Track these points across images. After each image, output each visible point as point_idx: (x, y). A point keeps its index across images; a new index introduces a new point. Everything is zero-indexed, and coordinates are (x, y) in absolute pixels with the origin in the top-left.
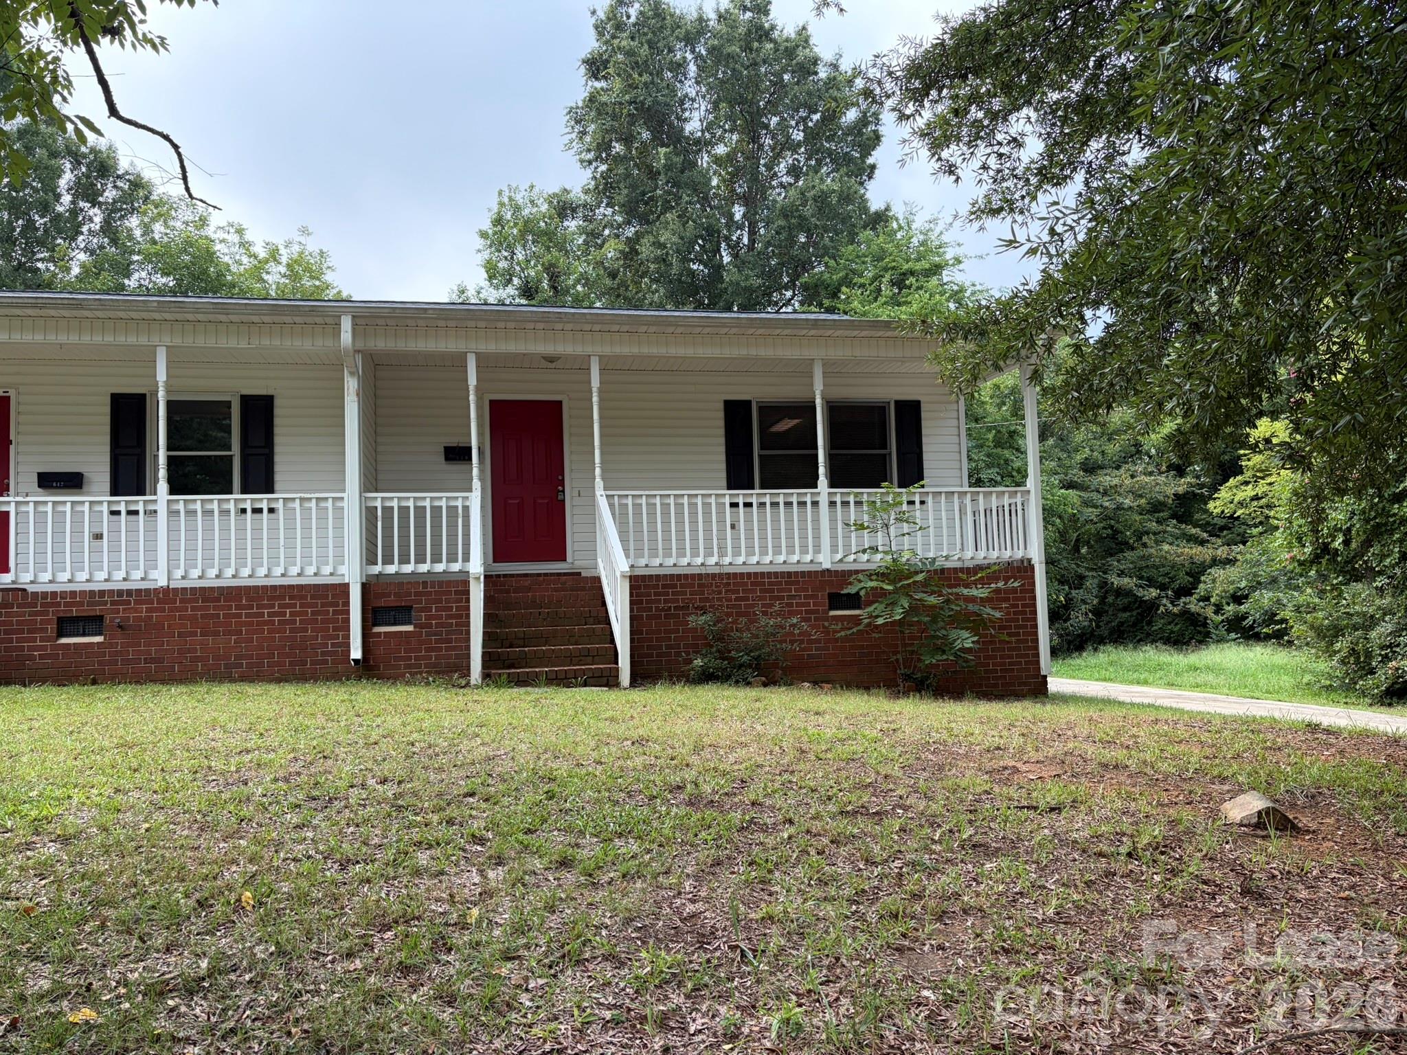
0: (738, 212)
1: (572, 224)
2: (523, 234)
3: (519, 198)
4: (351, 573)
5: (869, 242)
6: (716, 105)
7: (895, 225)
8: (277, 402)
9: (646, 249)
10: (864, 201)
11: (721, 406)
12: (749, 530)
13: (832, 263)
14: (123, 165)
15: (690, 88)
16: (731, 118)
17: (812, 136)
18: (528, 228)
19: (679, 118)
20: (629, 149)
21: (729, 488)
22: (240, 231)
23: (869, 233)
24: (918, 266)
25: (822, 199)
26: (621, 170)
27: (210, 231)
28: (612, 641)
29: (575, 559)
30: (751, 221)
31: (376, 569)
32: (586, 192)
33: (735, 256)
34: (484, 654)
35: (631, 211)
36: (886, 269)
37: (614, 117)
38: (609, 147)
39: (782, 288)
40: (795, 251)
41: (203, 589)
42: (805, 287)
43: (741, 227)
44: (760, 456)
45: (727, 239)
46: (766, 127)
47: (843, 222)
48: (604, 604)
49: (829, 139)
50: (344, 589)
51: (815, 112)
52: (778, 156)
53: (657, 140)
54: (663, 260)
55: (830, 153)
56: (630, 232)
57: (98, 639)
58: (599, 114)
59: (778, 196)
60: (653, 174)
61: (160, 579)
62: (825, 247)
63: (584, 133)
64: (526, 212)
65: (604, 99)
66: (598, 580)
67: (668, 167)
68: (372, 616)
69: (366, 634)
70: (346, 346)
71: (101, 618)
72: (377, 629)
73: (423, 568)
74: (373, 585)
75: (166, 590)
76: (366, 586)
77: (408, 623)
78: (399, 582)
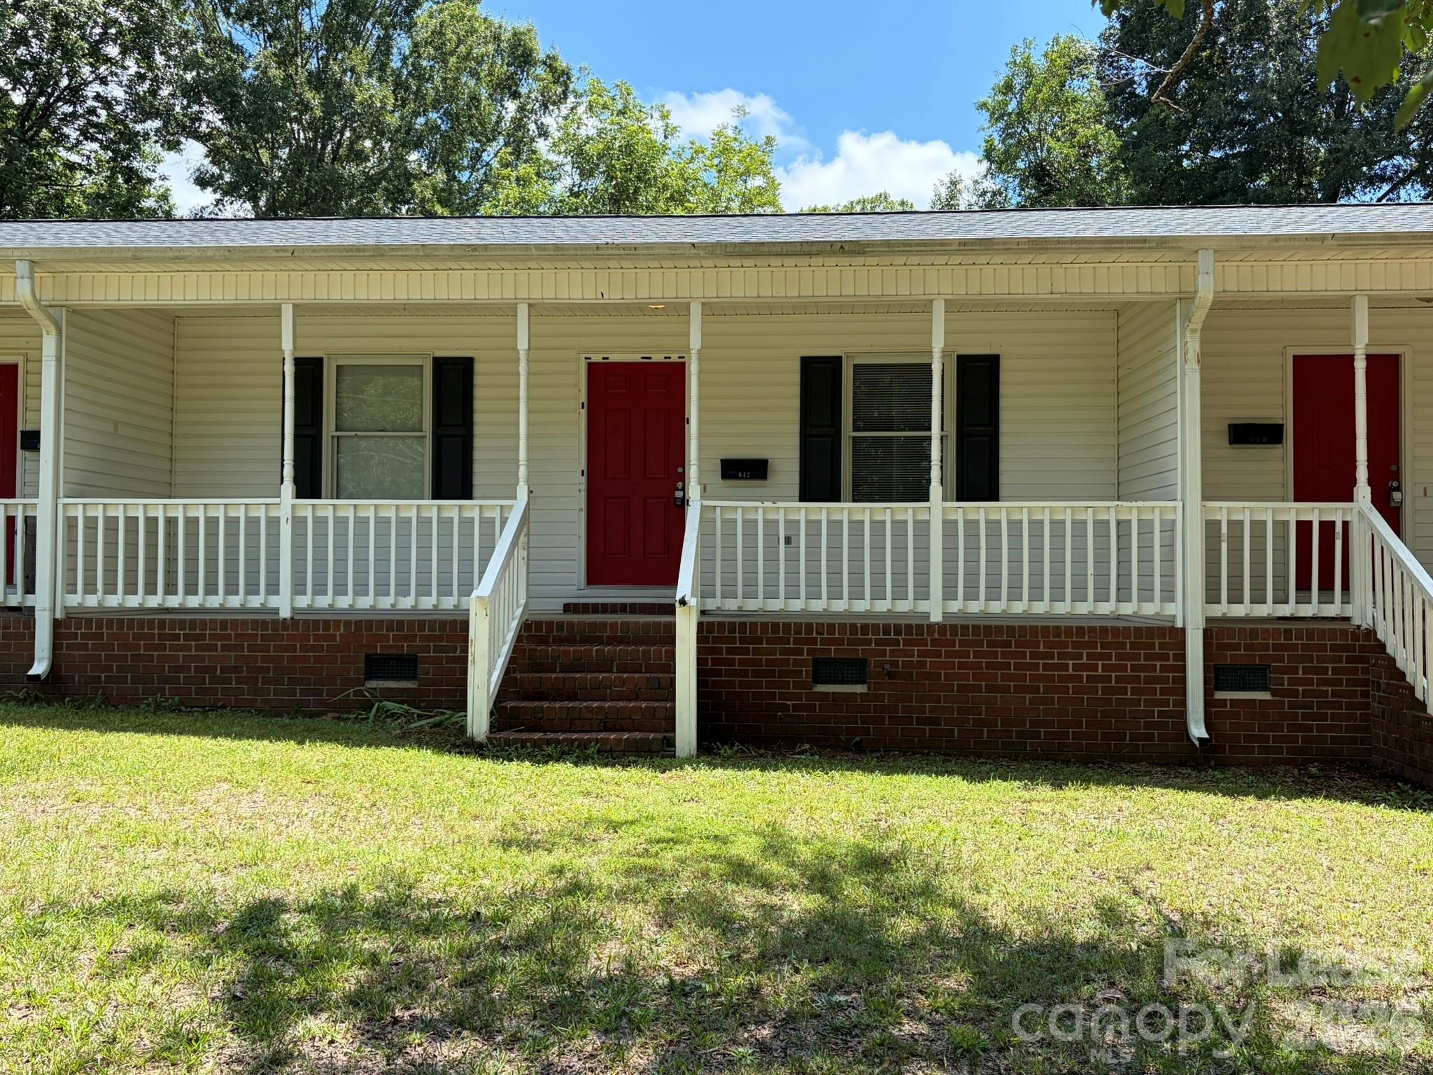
4: (1189, 615)
8: (1004, 364)
41: (988, 628)
50: (1177, 633)
57: (860, 689)
61: (930, 613)
68: (1214, 675)
69: (1209, 702)
70: (1206, 292)
71: (864, 662)
72: (1220, 695)
73: (1285, 610)
74: (1215, 633)
75: (942, 628)
76: (1207, 633)
77: (1265, 689)
78: (1251, 629)
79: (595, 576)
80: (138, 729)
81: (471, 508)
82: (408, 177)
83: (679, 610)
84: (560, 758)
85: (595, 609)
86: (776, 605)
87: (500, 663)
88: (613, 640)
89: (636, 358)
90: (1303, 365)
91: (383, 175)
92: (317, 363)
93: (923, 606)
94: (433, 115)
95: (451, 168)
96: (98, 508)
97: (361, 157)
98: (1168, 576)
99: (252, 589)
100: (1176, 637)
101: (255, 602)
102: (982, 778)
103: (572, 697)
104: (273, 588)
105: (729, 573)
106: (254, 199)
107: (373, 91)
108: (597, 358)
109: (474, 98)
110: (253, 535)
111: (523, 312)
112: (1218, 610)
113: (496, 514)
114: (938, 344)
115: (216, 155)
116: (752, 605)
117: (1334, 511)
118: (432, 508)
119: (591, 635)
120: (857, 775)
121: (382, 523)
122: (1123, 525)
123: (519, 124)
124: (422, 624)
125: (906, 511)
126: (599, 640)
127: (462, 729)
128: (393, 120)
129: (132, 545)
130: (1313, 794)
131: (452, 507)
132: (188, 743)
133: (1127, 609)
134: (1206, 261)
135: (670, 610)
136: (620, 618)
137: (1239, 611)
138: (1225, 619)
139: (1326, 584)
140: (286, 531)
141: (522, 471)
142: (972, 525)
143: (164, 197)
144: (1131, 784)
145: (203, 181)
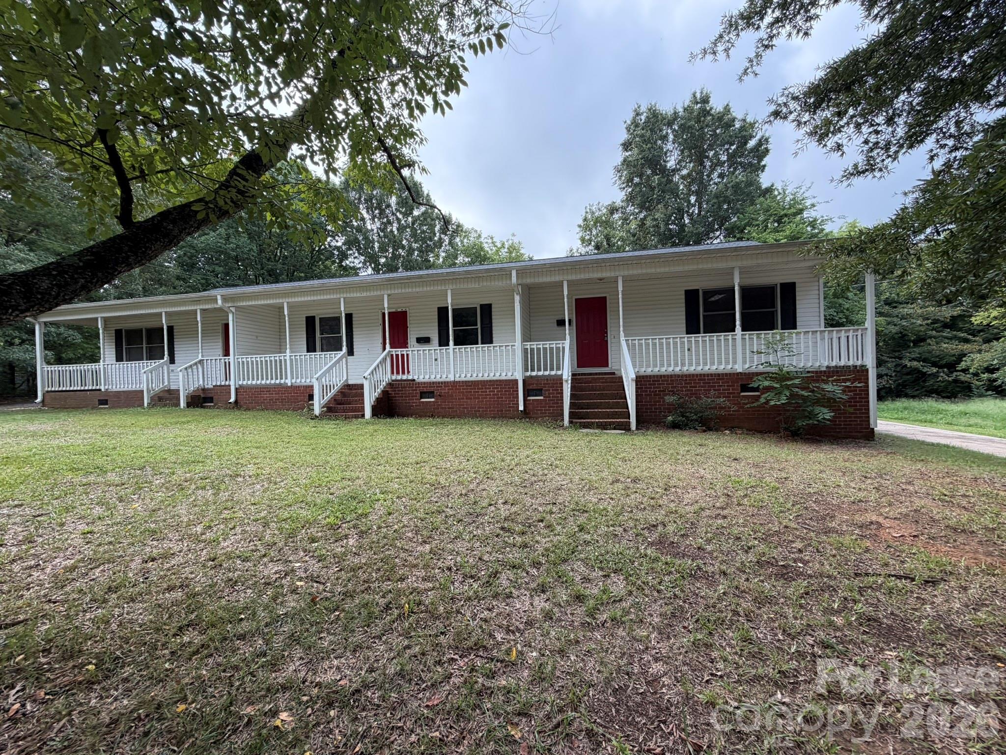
0: (693, 199)
1: (616, 216)
2: (595, 223)
3: (594, 209)
4: (519, 376)
5: (761, 204)
6: (682, 151)
7: (776, 193)
8: (493, 306)
9: (649, 223)
10: (758, 183)
12: (697, 351)
13: (741, 216)
14: (454, 220)
15: (670, 146)
16: (690, 156)
17: (731, 157)
18: (597, 221)
19: (664, 161)
20: (641, 179)
21: (687, 333)
22: (492, 238)
23: (762, 199)
24: (790, 212)
25: (736, 187)
26: (638, 189)
27: (482, 240)
28: (628, 408)
29: (612, 366)
30: (699, 201)
31: (528, 374)
32: (622, 201)
33: (691, 219)
34: (570, 413)
35: (642, 207)
36: (771, 215)
37: (635, 166)
38: (633, 180)
39: (713, 231)
40: (722, 213)
41: (466, 382)
42: (726, 229)
43: (694, 206)
44: (704, 316)
45: (687, 212)
46: (708, 157)
47: (748, 195)
48: (624, 390)
49: (740, 157)
50: (516, 381)
51: (733, 145)
52: (713, 169)
53: (654, 173)
54: (657, 226)
55: (741, 163)
56: (642, 216)
57: (433, 400)
58: (628, 165)
59: (713, 188)
60: (652, 189)
61: (451, 378)
62: (738, 209)
63: (621, 176)
64: (596, 214)
65: (630, 159)
66: (621, 378)
67: (659, 185)
68: (527, 393)
69: (524, 400)
70: (514, 283)
71: (433, 392)
72: (529, 398)
73: (547, 373)
74: (527, 380)
75: (454, 382)
76: (524, 381)
77: (541, 396)
78: (537, 379)
81: (333, 354)
86: (410, 377)
89: (394, 310)
92: (313, 317)
93: (449, 376)
96: (245, 358)
99: (281, 378)
101: (282, 381)
110: (281, 365)
111: (342, 300)
116: (404, 377)
117: (560, 344)
118: (323, 354)
121: (311, 359)
125: (443, 350)
133: (503, 374)
134: (514, 273)
137: (534, 374)
138: (530, 376)
140: (288, 362)
142: (461, 353)
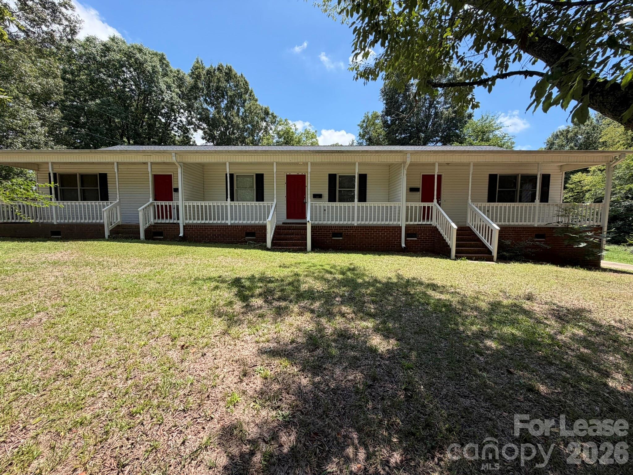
4: (403, 224)
8: (368, 176)
11: (488, 176)
41: (365, 227)
57: (341, 238)
61: (355, 224)
68: (406, 235)
69: (406, 240)
70: (408, 162)
71: (342, 233)
72: (408, 239)
73: (420, 223)
74: (407, 227)
75: (357, 227)
76: (406, 227)
77: (416, 237)
78: (414, 226)
79: (288, 217)
80: (203, 246)
81: (265, 203)
82: (245, 138)
83: (308, 223)
84: (285, 251)
85: (289, 223)
86: (325, 222)
87: (272, 233)
88: (294, 229)
89: (296, 174)
90: (424, 177)
91: (239, 138)
92: (233, 174)
93: (353, 223)
94: (249, 126)
95: (253, 136)
96: (191, 203)
97: (234, 134)
98: (399, 217)
99: (223, 219)
100: (400, 228)
101: (223, 222)
102: (365, 254)
103: (286, 240)
104: (227, 219)
105: (316, 216)
106: (213, 142)
107: (237, 120)
108: (288, 174)
109: (257, 122)
110: (222, 209)
111: (275, 164)
112: (408, 223)
113: (270, 205)
114: (357, 171)
115: (205, 133)
116: (320, 222)
117: (430, 204)
118: (258, 203)
119: (289, 228)
120: (342, 254)
121: (248, 206)
122: (391, 207)
123: (266, 128)
124: (256, 226)
125: (350, 204)
126: (291, 229)
127: (266, 246)
128: (241, 126)
129: (198, 211)
130: (425, 256)
131: (261, 203)
132: (213, 249)
133: (391, 223)
134: (409, 155)
135: (306, 224)
136: (295, 225)
137: (412, 223)
138: (409, 225)
139: (428, 219)
140: (229, 208)
141: (275, 196)
142: (363, 207)
143: (194, 142)
144: (393, 255)
145: (203, 138)
